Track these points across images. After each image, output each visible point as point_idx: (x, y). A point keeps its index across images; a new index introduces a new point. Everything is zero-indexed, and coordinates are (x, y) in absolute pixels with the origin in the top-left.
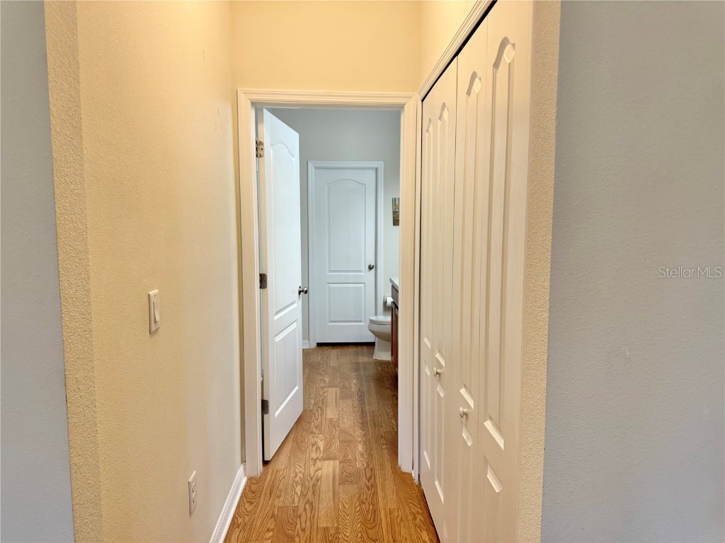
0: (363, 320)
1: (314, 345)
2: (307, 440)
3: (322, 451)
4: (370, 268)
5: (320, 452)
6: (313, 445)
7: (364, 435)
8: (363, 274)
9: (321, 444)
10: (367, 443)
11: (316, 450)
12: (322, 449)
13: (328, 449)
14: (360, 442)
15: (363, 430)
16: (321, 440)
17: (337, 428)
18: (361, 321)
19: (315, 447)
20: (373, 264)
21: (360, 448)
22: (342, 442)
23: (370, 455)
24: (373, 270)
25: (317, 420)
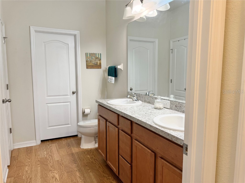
0: (70, 124)
1: (39, 142)
2: (48, 175)
3: (59, 180)
4: (73, 93)
5: (58, 181)
6: (53, 178)
7: (78, 166)
8: (69, 96)
9: (57, 176)
10: (80, 170)
11: (55, 180)
12: (58, 179)
13: (62, 178)
14: (77, 171)
15: (76, 164)
16: (57, 174)
17: (63, 165)
18: (68, 124)
19: (54, 179)
20: (75, 90)
21: (78, 174)
22: (68, 172)
23: (84, 177)
24: (75, 94)
25: (51, 162)
